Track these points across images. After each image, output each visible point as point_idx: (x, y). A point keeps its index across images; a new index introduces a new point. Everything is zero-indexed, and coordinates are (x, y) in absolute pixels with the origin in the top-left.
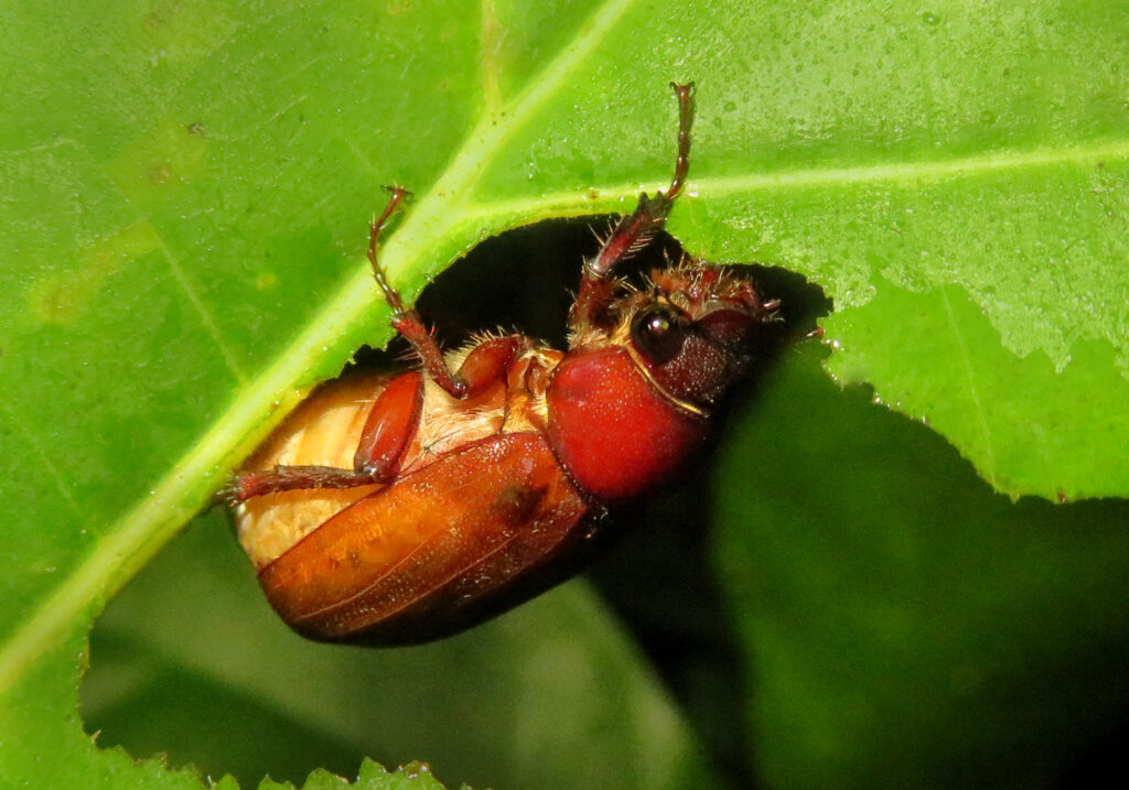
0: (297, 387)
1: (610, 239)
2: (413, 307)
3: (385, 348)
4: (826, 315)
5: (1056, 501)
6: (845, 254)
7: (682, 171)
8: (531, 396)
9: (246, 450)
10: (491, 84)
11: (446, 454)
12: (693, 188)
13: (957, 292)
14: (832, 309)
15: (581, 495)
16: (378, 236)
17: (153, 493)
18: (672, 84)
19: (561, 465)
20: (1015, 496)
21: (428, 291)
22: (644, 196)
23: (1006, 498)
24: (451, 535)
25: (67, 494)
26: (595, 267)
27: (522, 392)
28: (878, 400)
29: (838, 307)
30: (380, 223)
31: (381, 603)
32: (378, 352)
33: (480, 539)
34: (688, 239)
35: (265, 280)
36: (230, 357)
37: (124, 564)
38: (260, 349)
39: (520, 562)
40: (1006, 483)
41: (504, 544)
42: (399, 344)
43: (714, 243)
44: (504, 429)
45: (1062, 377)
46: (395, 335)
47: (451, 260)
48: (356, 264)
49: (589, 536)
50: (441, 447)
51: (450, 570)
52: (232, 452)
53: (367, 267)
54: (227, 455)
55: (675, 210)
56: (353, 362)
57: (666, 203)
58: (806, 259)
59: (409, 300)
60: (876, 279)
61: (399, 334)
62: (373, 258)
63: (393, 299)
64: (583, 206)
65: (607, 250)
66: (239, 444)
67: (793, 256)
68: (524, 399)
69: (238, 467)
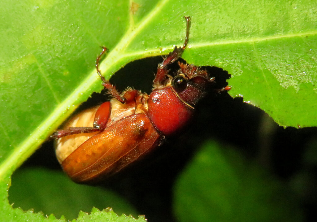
0: (74, 104)
1: (166, 57)
3: (100, 92)
4: (229, 79)
5: (297, 128)
6: (234, 62)
7: (187, 42)
8: (143, 104)
9: (59, 123)
10: (132, 18)
11: (118, 121)
12: (190, 46)
13: (266, 71)
14: (231, 77)
15: (157, 131)
16: (99, 61)
17: (31, 135)
19: (152, 122)
20: (285, 127)
21: (113, 76)
22: (176, 47)
23: (282, 127)
24: (119, 144)
25: (6, 134)
26: (162, 66)
27: (140, 103)
28: (245, 102)
29: (232, 76)
30: (99, 57)
31: (98, 168)
32: (98, 94)
33: (128, 146)
34: (188, 60)
35: (66, 73)
36: (55, 96)
37: (22, 155)
38: (64, 93)
39: (139, 153)
40: (283, 123)
41: (135, 147)
42: (105, 90)
43: (196, 60)
44: (135, 112)
45: (298, 93)
46: (103, 89)
47: (120, 68)
48: (92, 69)
49: (159, 145)
52: (55, 123)
53: (95, 70)
54: (53, 124)
56: (91, 97)
57: (182, 50)
58: (223, 64)
59: (107, 79)
60: (243, 68)
61: (105, 88)
62: (97, 68)
63: (103, 78)
64: (158, 52)
65: (165, 61)
66: (57, 121)
67: (219, 63)
68: (141, 105)
69: (57, 128)
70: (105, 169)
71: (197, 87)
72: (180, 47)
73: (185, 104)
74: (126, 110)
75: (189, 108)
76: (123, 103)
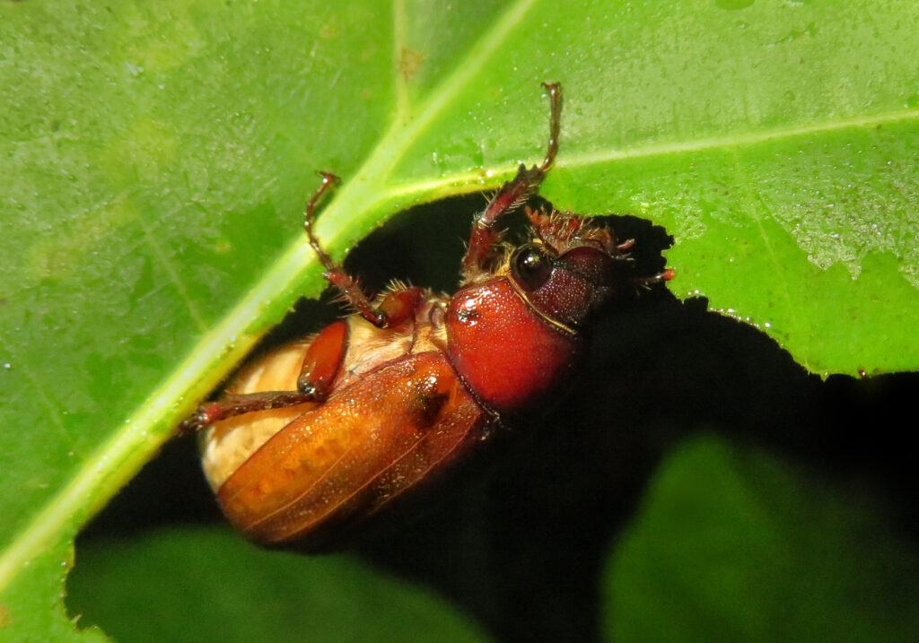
0: (247, 332)
1: (494, 198)
2: (342, 265)
3: (318, 297)
4: (668, 248)
5: (858, 377)
6: (682, 202)
7: (553, 151)
8: (434, 326)
9: (206, 387)
10: (402, 93)
11: (367, 374)
12: (562, 162)
13: (771, 225)
14: (673, 244)
15: (475, 400)
16: (314, 211)
17: (128, 421)
18: (543, 84)
19: (460, 377)
20: (824, 375)
21: (354, 252)
22: (522, 168)
23: (817, 377)
25: (58, 421)
26: (482, 220)
27: (426, 324)
28: (712, 309)
29: (677, 240)
30: (315, 199)
31: (317, 505)
32: (313, 300)
33: (396, 442)
34: (557, 200)
35: (224, 247)
36: (194, 312)
37: (104, 480)
38: (218, 304)
39: (428, 461)
40: (817, 364)
41: (415, 446)
42: (331, 292)
43: (579, 201)
44: (413, 350)
45: (857, 282)
46: (327, 287)
47: (371, 229)
48: (295, 234)
49: (484, 438)
50: (364, 369)
51: (372, 472)
52: (194, 387)
53: (305, 237)
54: (189, 390)
55: (548, 179)
56: (293, 310)
57: (539, 175)
58: (650, 208)
59: (338, 259)
60: (706, 219)
62: (309, 229)
63: (324, 258)
64: (475, 182)
65: (492, 206)
66: (200, 380)
67: (642, 207)
68: (429, 329)
69: (201, 399)
70: (336, 507)
71: (579, 276)
72: (535, 166)
73: (548, 323)
74: (387, 345)
75: (559, 334)
76: (379, 325)
